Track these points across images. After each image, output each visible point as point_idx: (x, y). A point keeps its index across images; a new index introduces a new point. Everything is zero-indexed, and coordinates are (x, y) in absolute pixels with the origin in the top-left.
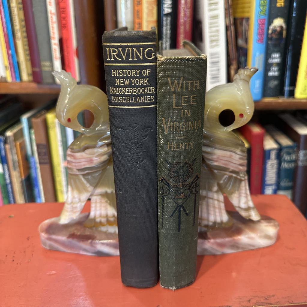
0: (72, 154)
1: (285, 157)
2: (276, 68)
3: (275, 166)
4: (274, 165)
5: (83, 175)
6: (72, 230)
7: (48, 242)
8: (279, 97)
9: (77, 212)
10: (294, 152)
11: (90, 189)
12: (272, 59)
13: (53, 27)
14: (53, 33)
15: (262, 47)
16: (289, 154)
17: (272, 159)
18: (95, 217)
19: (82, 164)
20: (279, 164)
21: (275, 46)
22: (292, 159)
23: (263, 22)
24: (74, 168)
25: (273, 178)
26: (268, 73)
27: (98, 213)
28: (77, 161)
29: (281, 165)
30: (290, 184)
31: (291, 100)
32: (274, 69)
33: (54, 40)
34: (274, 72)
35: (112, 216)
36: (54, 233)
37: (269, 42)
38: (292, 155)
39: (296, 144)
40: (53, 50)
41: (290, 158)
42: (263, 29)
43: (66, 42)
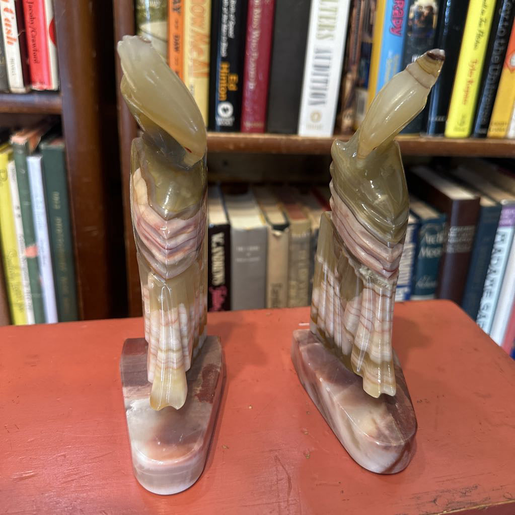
1: (427, 237)
4: (409, 252)
8: (420, 133)
10: (441, 230)
15: (398, 41)
16: (433, 232)
17: (406, 243)
20: (417, 251)
21: (418, 41)
22: (437, 241)
25: (406, 273)
29: (420, 253)
30: (433, 284)
31: (438, 139)
37: (409, 35)
38: (438, 235)
39: (444, 216)
40: (3, 22)
41: (436, 239)
42: (402, 9)
43: (30, 7)
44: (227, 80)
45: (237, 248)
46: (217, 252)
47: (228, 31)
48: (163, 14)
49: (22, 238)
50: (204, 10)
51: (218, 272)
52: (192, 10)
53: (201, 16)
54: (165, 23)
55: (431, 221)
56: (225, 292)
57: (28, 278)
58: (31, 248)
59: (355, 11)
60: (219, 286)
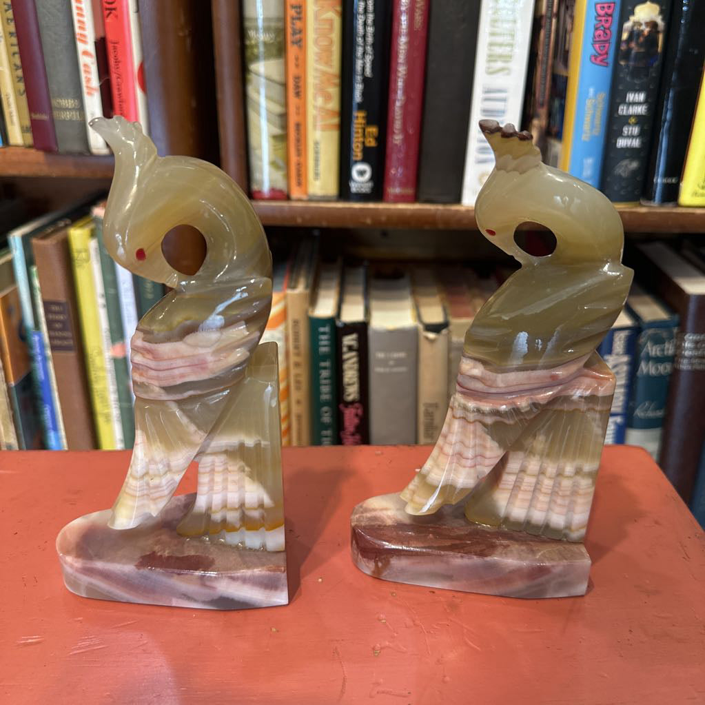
0: (147, 345)
1: (649, 348)
2: (636, 130)
3: (624, 369)
4: (622, 368)
5: (180, 403)
6: (148, 545)
7: (85, 579)
8: (641, 201)
9: (161, 497)
10: (671, 338)
11: (199, 437)
12: (628, 106)
15: (604, 74)
16: (658, 341)
17: (616, 354)
18: (209, 508)
19: (176, 372)
20: (634, 366)
22: (665, 353)
23: (609, 12)
24: (156, 383)
25: (618, 398)
26: (616, 141)
27: (217, 499)
28: (164, 365)
29: (640, 369)
30: (659, 414)
31: (668, 209)
32: (632, 131)
33: (84, 42)
34: (629, 140)
35: (256, 506)
36: (100, 557)
37: (622, 63)
38: (666, 344)
39: (676, 318)
40: (82, 68)
41: (663, 350)
42: (609, 29)
43: (115, 48)
44: (363, 133)
45: (377, 355)
46: (348, 359)
47: (364, 68)
48: (279, 49)
49: (108, 333)
50: (331, 42)
51: (351, 384)
52: (316, 42)
53: (328, 50)
54: (281, 61)
56: (360, 412)
57: (115, 383)
58: (118, 345)
59: (542, 33)
60: (352, 403)
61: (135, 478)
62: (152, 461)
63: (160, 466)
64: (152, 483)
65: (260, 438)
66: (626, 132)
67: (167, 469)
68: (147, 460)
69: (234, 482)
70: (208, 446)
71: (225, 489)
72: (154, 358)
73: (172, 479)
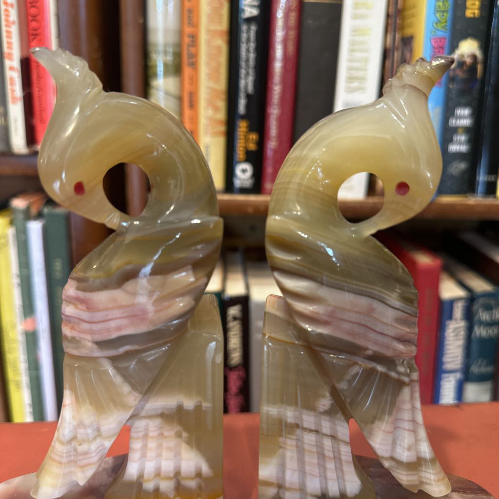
1: (481, 314)
2: (463, 138)
3: (462, 333)
4: (460, 332)
5: (113, 360)
8: (467, 195)
9: (89, 464)
10: (498, 305)
11: (132, 399)
12: (456, 120)
13: (8, 32)
14: (9, 43)
15: (439, 92)
16: (488, 308)
17: (456, 320)
18: (141, 476)
19: (113, 324)
20: (470, 330)
21: (463, 93)
22: (493, 318)
23: (440, 44)
24: (89, 337)
25: (457, 357)
26: (447, 147)
27: (150, 467)
28: (98, 316)
29: (473, 332)
30: (489, 369)
31: (489, 201)
32: (460, 139)
33: (11, 59)
34: (460, 145)
35: (193, 475)
37: (451, 87)
38: (494, 311)
40: (8, 81)
41: (492, 316)
43: (39, 67)
44: (245, 139)
45: (257, 323)
47: (246, 86)
48: (176, 69)
49: (21, 308)
50: (220, 64)
51: (235, 349)
52: (208, 64)
53: (217, 71)
54: (178, 79)
55: (486, 295)
57: (26, 353)
58: (29, 320)
59: (388, 63)
60: (236, 367)
61: (62, 443)
62: (81, 424)
63: (89, 431)
64: (80, 449)
65: (199, 399)
66: (455, 140)
67: (96, 434)
68: (75, 423)
69: (169, 448)
70: (142, 408)
71: (159, 455)
72: (88, 308)
73: (103, 445)
